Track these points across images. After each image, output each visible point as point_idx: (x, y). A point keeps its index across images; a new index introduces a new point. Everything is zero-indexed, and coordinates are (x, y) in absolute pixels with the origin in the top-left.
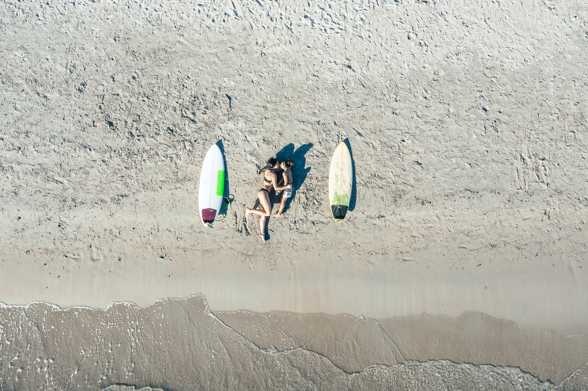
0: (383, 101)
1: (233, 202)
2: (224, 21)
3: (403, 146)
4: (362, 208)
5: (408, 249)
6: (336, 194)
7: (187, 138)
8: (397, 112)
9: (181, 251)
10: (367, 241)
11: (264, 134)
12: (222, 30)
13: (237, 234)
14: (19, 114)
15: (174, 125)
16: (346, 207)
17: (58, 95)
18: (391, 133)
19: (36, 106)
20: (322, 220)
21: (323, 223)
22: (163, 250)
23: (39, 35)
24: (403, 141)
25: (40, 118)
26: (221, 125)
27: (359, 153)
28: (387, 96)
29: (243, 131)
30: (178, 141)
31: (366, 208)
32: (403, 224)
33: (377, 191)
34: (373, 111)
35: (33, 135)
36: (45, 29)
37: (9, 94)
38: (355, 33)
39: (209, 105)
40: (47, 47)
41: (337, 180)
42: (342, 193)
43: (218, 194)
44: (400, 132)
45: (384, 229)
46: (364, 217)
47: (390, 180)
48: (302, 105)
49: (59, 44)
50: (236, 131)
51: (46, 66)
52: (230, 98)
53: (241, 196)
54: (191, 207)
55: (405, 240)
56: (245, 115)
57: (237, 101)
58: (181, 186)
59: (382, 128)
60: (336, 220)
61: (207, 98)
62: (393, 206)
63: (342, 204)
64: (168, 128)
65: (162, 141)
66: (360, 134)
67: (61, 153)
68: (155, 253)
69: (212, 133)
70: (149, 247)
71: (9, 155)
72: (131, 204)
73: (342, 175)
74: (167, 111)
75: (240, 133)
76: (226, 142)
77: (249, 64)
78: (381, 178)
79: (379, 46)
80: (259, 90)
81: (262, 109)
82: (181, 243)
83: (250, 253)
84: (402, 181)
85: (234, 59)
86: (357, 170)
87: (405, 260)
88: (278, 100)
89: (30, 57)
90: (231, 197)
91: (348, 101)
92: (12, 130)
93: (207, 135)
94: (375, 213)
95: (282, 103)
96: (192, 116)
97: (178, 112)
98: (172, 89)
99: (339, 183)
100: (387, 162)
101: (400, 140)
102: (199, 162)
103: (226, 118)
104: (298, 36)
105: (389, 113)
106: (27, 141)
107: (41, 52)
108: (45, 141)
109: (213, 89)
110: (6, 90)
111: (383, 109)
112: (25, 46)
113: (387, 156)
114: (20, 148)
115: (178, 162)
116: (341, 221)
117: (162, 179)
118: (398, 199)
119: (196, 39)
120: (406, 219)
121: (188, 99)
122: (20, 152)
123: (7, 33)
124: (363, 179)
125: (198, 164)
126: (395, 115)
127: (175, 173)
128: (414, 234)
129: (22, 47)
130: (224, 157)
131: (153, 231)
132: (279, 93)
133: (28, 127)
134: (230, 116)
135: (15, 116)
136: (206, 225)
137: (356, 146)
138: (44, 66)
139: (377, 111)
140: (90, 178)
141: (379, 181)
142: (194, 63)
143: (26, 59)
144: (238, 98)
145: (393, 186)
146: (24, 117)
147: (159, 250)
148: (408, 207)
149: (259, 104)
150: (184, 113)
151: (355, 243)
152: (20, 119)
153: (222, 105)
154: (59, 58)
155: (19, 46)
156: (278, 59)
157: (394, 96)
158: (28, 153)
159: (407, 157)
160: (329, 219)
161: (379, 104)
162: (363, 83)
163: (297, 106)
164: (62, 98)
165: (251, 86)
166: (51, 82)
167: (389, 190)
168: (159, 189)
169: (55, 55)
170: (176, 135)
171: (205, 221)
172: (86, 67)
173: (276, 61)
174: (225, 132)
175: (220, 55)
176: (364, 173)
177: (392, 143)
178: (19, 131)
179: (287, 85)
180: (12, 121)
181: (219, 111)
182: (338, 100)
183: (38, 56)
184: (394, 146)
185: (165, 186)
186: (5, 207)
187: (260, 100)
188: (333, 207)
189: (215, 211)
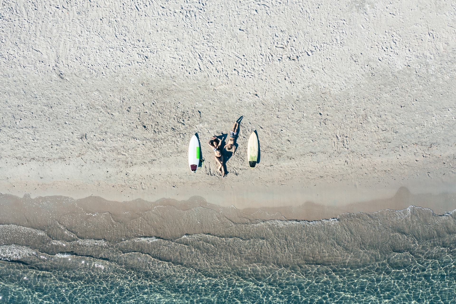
0: (272, 112)
1: (204, 161)
2: (195, 73)
3: (282, 133)
4: (263, 162)
5: (284, 180)
6: (251, 156)
7: (181, 132)
8: (279, 116)
9: (182, 184)
10: (265, 177)
11: (217, 130)
12: (194, 78)
13: (207, 175)
14: (101, 123)
15: (175, 126)
16: (256, 162)
17: (118, 113)
18: (276, 127)
19: (108, 119)
20: (245, 168)
21: (245, 169)
22: (174, 184)
23: (104, 83)
24: (282, 130)
25: (111, 125)
26: (197, 126)
27: (261, 137)
28: (274, 109)
29: (207, 128)
30: (177, 134)
31: (265, 162)
32: (281, 169)
33: (270, 154)
34: (268, 116)
35: (109, 133)
36: (107, 80)
37: (95, 113)
38: (259, 78)
39: (190, 116)
40: (109, 89)
41: (251, 149)
42: (254, 156)
43: (197, 158)
44: (280, 126)
45: (273, 171)
46: (264, 166)
47: (275, 149)
48: (234, 115)
49: (115, 88)
50: (204, 128)
51: (110, 99)
52: (200, 112)
53: (208, 159)
54: (185, 164)
55: (282, 175)
56: (208, 120)
57: (203, 114)
58: (180, 155)
59: (272, 125)
60: (251, 168)
61: (189, 113)
62: (277, 161)
63: (254, 160)
64: (172, 128)
65: (170, 134)
66: (261, 128)
67: (123, 141)
68: (171, 185)
69: (193, 130)
70: (167, 182)
71: (99, 143)
72: (158, 163)
73: (253, 147)
74: (171, 120)
75: (206, 129)
76: (200, 134)
77: (208, 95)
78: (271, 148)
79: (271, 84)
80: (213, 108)
81: (216, 117)
82: (182, 180)
83: (213, 184)
84: (281, 149)
85: (201, 93)
86: (260, 145)
87: (282, 184)
88: (223, 112)
89: (102, 95)
90: (203, 159)
91: (256, 112)
92: (99, 131)
93: (191, 131)
94: (269, 164)
95: (225, 114)
96: (182, 122)
97: (176, 120)
98: (172, 109)
99: (252, 151)
100: (274, 140)
101: (280, 130)
102: (187, 143)
103: (199, 122)
104: (231, 80)
105: (275, 117)
106: (106, 136)
107: (107, 92)
108: (115, 136)
109: (192, 108)
110: (93, 112)
111: (272, 116)
112: (99, 89)
113: (274, 138)
114: (104, 140)
115: (178, 144)
116: (253, 168)
117: (171, 152)
118: (279, 157)
119: (181, 83)
120: (283, 166)
121: (180, 113)
122: (104, 141)
123: (89, 82)
124: (263, 148)
125: (187, 144)
126: (278, 118)
127: (177, 149)
128: (286, 173)
129: (97, 90)
130: (199, 141)
131: (169, 175)
132: (223, 109)
133: (106, 129)
134: (201, 121)
135: (99, 124)
136: (193, 172)
137: (260, 133)
138: (109, 99)
139: (270, 116)
140: (138, 152)
141: (270, 149)
142: (181, 95)
143: (100, 96)
144: (204, 112)
145: (277, 152)
146: (103, 125)
147: (172, 184)
148: (284, 161)
149: (214, 115)
150: (179, 120)
151: (260, 178)
152: (101, 126)
153: (197, 116)
154: (116, 95)
155: (96, 89)
156: (222, 92)
157: (278, 109)
158: (107, 142)
159: (284, 138)
160: (248, 167)
161: (270, 113)
162: (263, 103)
163: (232, 115)
164: (120, 115)
165: (210, 106)
166: (114, 107)
167: (275, 153)
168: (170, 156)
169: (114, 93)
170: (176, 131)
171: (192, 170)
172: (130, 99)
173: (221, 93)
174: (199, 129)
175: (194, 91)
176: (264, 146)
177: (277, 132)
178: (102, 132)
179: (227, 105)
180: (98, 127)
181: (195, 119)
182: (251, 112)
183: (106, 94)
184: (278, 133)
185: (173, 155)
186: (100, 167)
187: (215, 113)
188: (249, 162)
189: (196, 166)
